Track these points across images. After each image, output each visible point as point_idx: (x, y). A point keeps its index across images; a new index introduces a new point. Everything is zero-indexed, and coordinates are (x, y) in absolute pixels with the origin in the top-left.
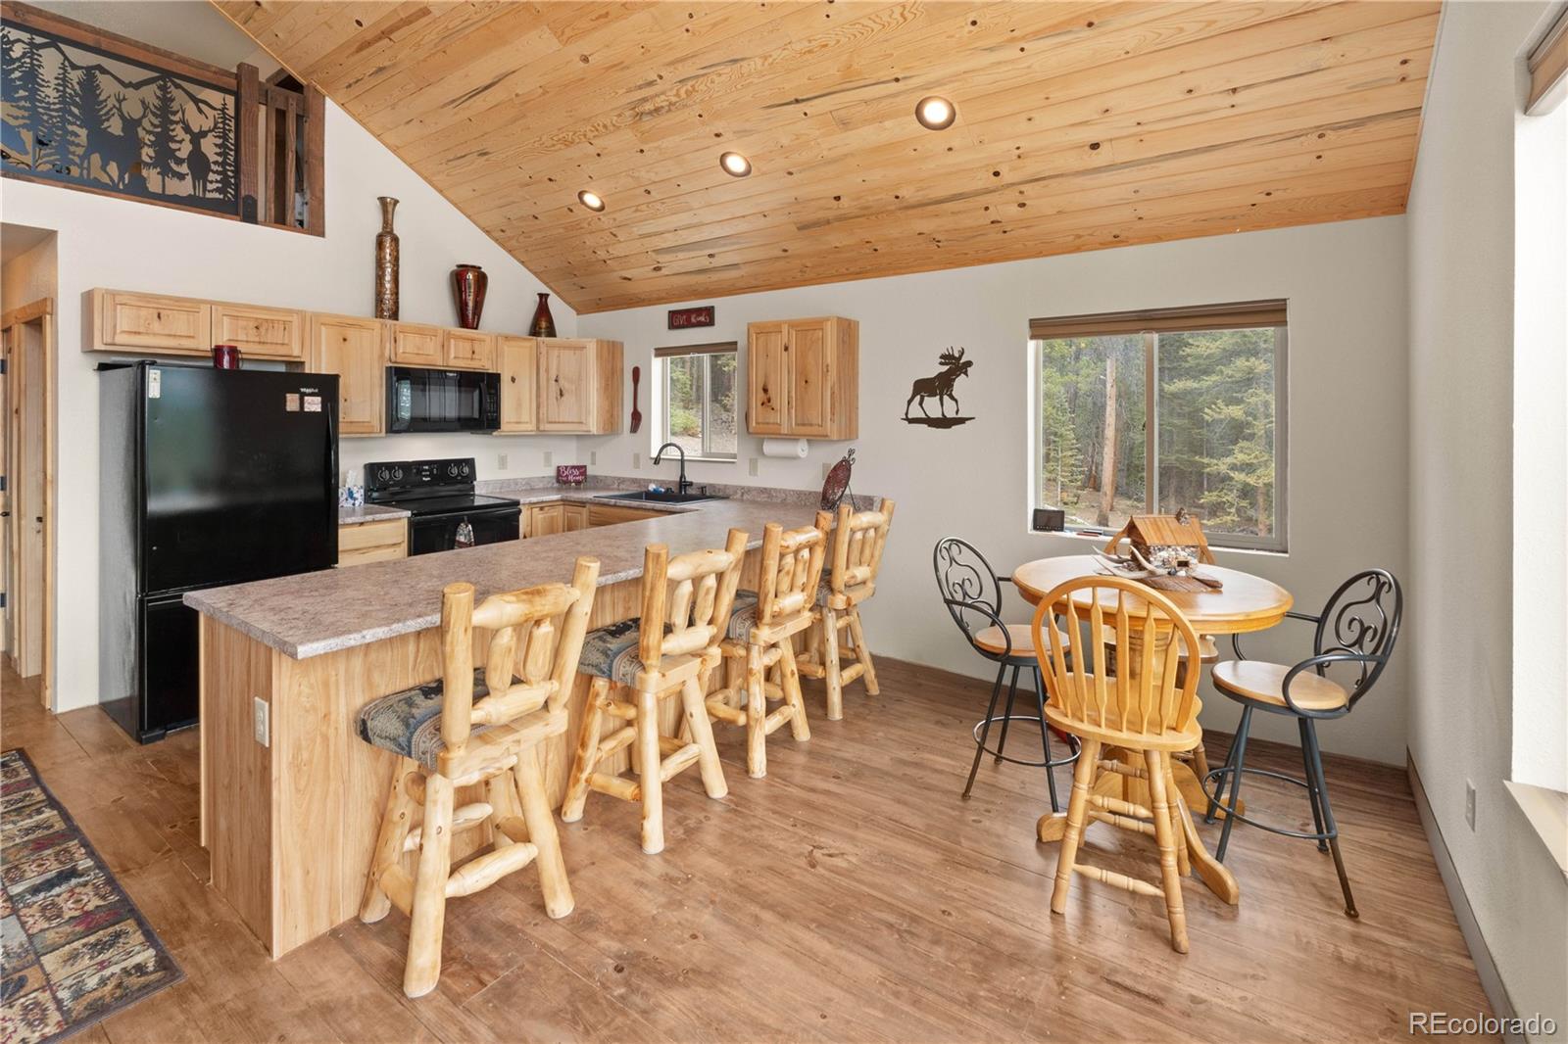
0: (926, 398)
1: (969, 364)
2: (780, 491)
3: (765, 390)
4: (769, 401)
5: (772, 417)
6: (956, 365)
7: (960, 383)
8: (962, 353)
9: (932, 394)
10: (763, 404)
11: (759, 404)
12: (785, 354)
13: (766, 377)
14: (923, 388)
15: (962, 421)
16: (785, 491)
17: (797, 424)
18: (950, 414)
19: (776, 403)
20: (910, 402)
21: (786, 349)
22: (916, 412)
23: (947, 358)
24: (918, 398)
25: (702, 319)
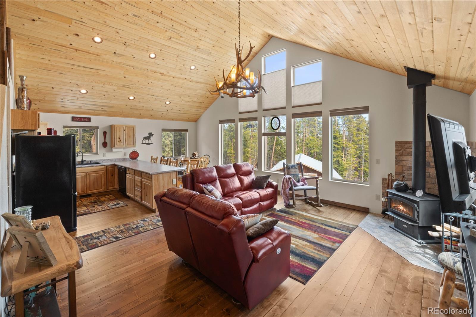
0: (146, 140)
1: (153, 135)
2: (114, 159)
3: (119, 138)
4: (120, 140)
5: (122, 144)
6: (151, 135)
7: (152, 138)
8: (152, 133)
9: (147, 139)
10: (119, 141)
11: (118, 141)
12: (124, 132)
13: (120, 136)
14: (145, 138)
15: (152, 143)
16: (115, 159)
17: (127, 145)
18: (150, 142)
19: (122, 141)
20: (143, 141)
21: (125, 131)
22: (144, 142)
23: (149, 133)
24: (144, 140)
25: (86, 120)
